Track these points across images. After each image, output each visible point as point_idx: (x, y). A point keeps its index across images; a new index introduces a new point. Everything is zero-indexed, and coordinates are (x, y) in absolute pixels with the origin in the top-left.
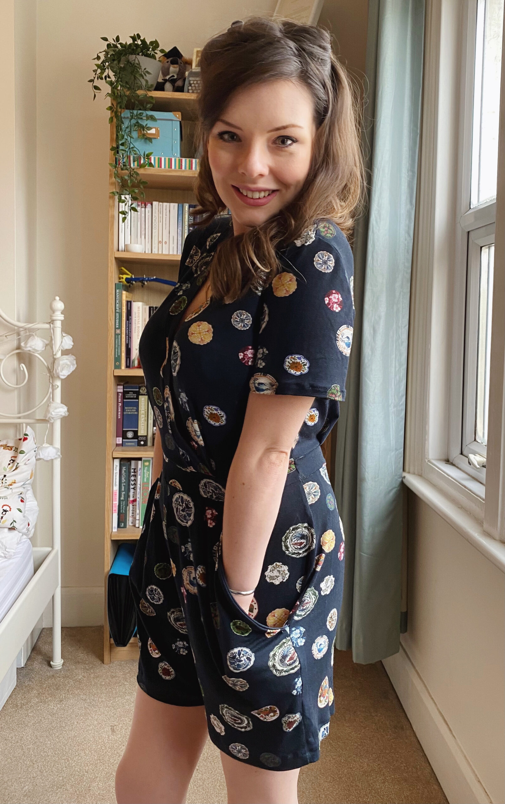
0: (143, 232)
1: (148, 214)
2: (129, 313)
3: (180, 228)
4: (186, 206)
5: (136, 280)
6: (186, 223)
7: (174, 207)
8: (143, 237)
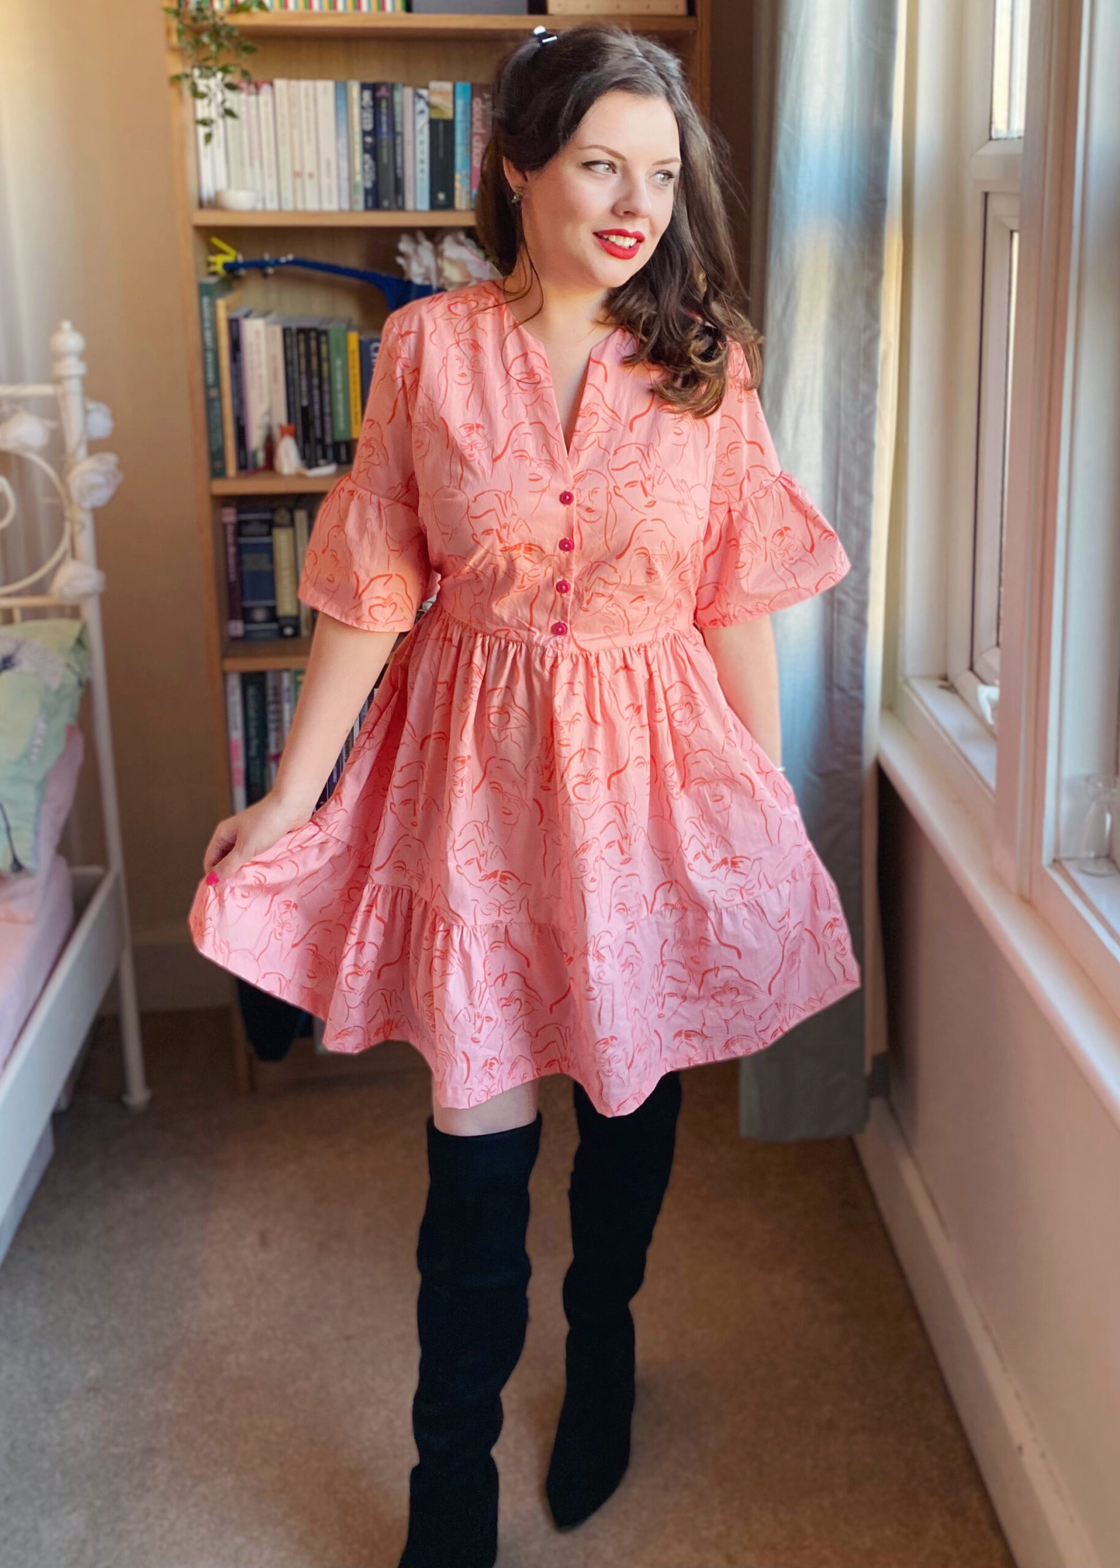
0: (256, 153)
1: (266, 110)
2: (236, 346)
3: (343, 140)
4: (355, 88)
5: (247, 265)
6: (357, 129)
7: (325, 89)
8: (257, 164)
